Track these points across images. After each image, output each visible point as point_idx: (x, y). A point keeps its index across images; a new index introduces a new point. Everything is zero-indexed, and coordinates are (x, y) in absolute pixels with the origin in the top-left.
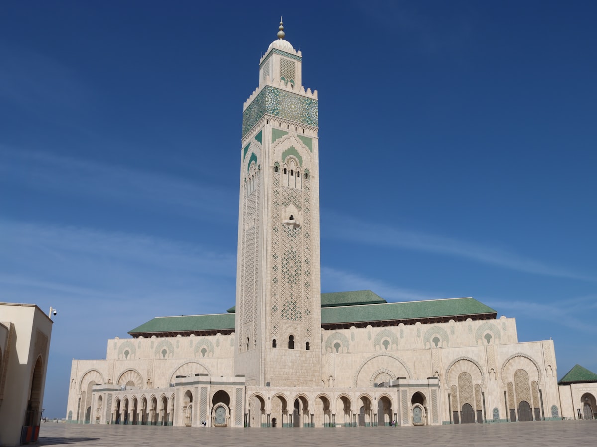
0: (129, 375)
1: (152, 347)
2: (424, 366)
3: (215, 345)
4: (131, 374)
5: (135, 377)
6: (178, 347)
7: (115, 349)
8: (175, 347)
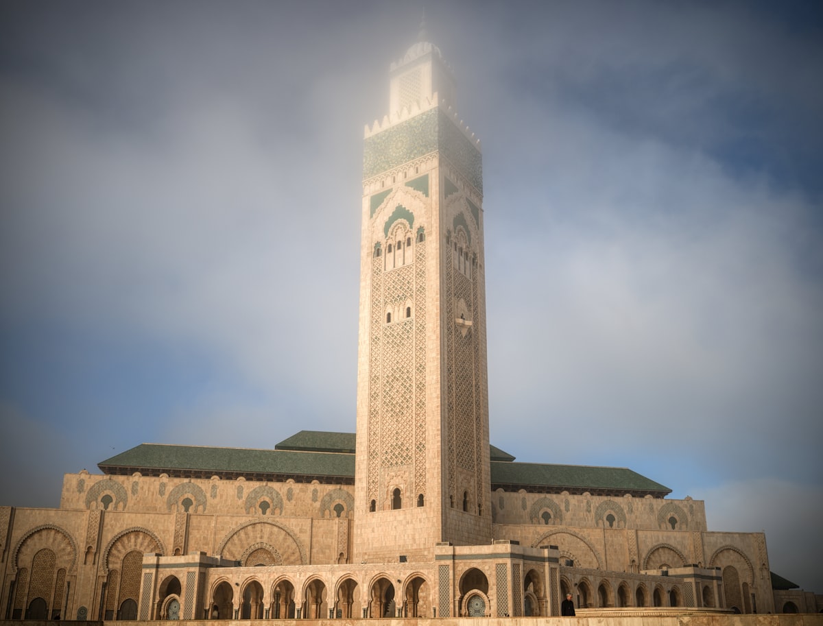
0: (133, 540)
1: (161, 493)
2: (616, 552)
3: (285, 498)
4: (136, 539)
5: (146, 544)
6: (214, 496)
7: (80, 492)
8: (208, 495)
